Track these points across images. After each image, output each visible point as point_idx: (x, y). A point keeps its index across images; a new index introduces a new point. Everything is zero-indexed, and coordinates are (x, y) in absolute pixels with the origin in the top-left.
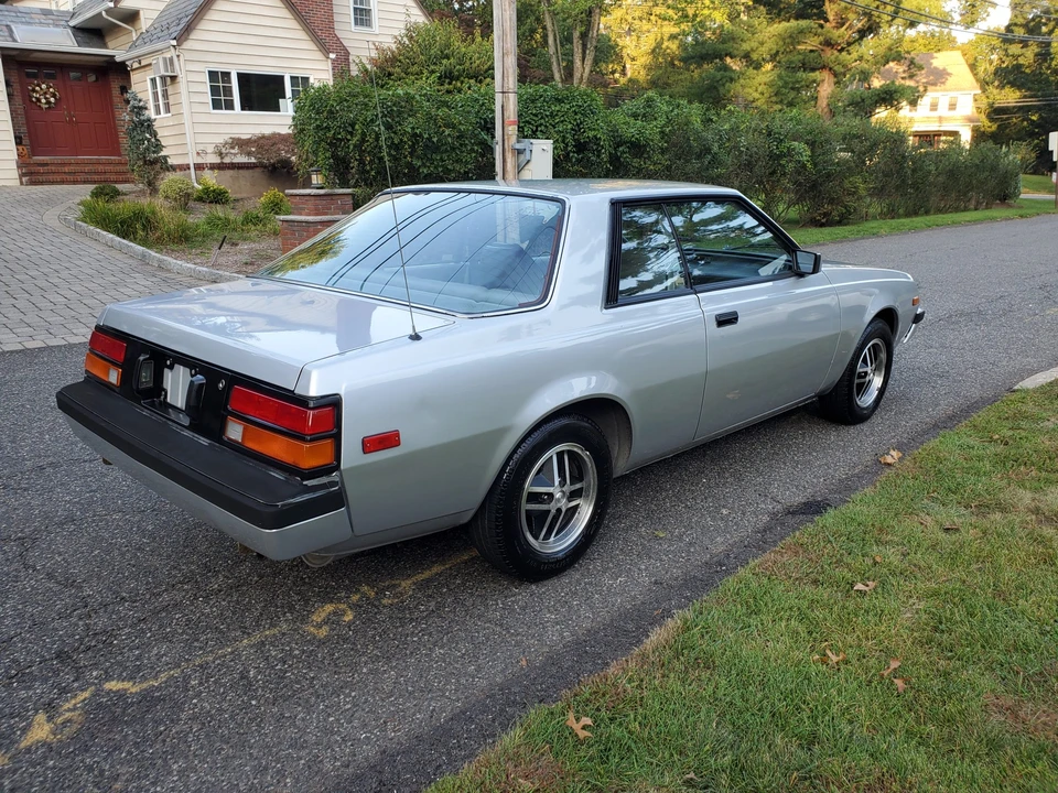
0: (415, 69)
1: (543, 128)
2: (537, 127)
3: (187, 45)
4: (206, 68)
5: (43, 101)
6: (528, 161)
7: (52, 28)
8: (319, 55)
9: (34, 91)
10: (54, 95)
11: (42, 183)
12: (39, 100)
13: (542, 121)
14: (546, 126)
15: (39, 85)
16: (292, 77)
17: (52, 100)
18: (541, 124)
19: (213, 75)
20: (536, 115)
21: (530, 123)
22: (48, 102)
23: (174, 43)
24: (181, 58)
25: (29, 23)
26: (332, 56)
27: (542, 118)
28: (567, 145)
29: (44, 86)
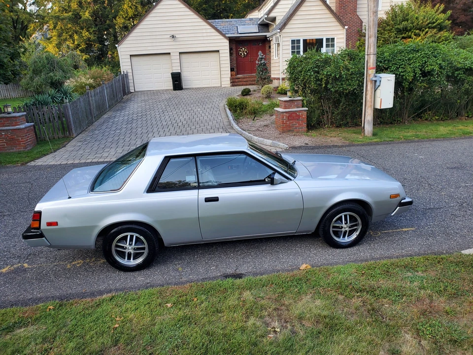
0: (388, 28)
1: (403, 66)
2: (400, 66)
3: (284, 31)
4: (290, 39)
5: (243, 54)
6: (379, 86)
7: (252, 26)
8: (340, 27)
9: (240, 51)
10: (246, 52)
11: (236, 86)
12: (241, 54)
13: (403, 63)
14: (405, 65)
15: (242, 49)
16: (327, 39)
17: (246, 54)
18: (403, 64)
19: (293, 42)
20: (400, 60)
21: (396, 64)
22: (244, 55)
23: (279, 31)
24: (281, 37)
25: (244, 25)
26: (346, 27)
27: (403, 61)
28: (416, 74)
29: (243, 49)
